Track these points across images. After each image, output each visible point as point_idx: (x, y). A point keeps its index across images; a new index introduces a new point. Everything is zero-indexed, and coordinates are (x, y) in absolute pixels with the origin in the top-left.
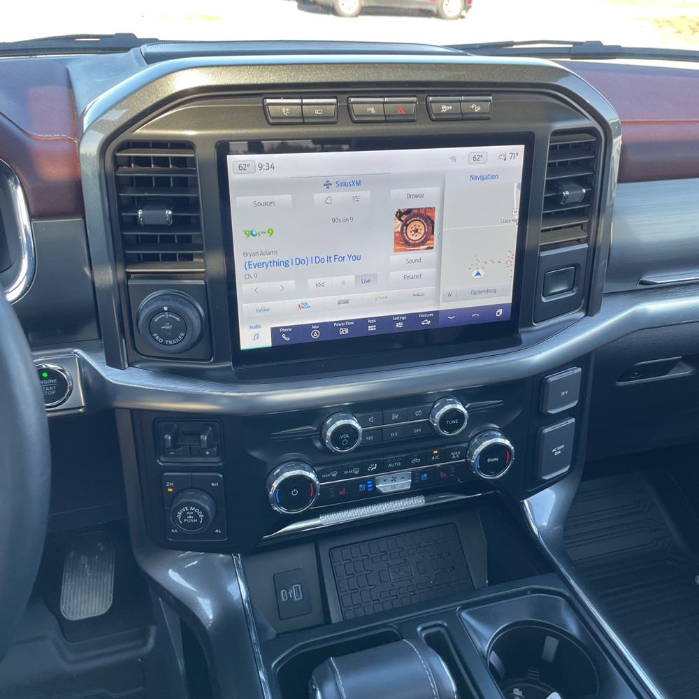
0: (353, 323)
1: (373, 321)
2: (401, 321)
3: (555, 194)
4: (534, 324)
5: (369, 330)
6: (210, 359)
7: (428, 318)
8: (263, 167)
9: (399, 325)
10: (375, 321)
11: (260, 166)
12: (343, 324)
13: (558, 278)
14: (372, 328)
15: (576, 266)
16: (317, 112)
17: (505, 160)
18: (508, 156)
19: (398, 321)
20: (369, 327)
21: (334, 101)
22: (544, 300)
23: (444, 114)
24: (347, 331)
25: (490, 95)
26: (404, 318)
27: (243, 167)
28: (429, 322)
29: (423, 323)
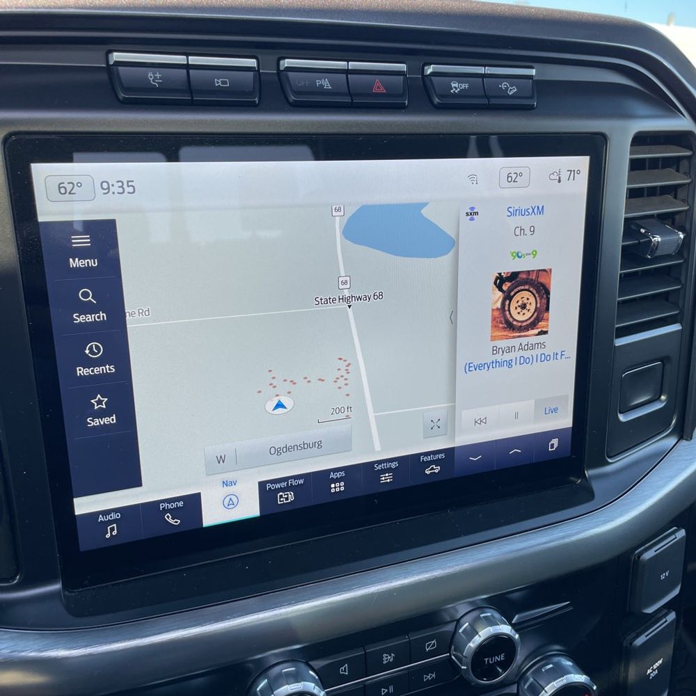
0: (301, 481)
1: (338, 475)
2: (389, 470)
3: (637, 242)
4: (609, 460)
5: (333, 491)
6: (14, 578)
7: (436, 462)
8: (112, 189)
9: (386, 478)
10: (343, 474)
11: (105, 185)
12: (283, 485)
13: (639, 381)
14: (337, 488)
15: (665, 360)
16: (218, 83)
17: (559, 181)
18: (565, 175)
19: (384, 471)
20: (333, 486)
21: (252, 62)
22: (622, 418)
23: (455, 95)
24: (291, 496)
25: (532, 67)
26: (394, 465)
27: (69, 187)
28: (437, 469)
29: (428, 472)
